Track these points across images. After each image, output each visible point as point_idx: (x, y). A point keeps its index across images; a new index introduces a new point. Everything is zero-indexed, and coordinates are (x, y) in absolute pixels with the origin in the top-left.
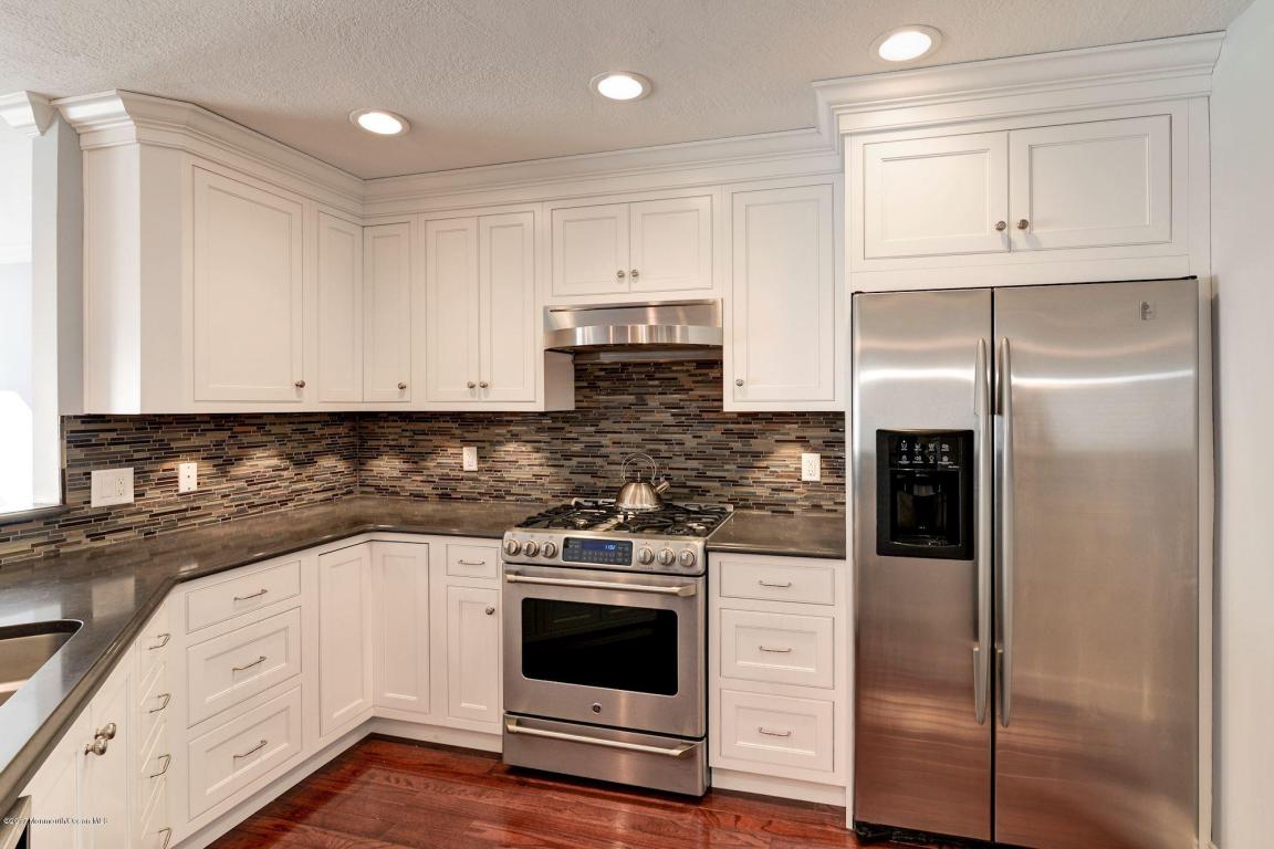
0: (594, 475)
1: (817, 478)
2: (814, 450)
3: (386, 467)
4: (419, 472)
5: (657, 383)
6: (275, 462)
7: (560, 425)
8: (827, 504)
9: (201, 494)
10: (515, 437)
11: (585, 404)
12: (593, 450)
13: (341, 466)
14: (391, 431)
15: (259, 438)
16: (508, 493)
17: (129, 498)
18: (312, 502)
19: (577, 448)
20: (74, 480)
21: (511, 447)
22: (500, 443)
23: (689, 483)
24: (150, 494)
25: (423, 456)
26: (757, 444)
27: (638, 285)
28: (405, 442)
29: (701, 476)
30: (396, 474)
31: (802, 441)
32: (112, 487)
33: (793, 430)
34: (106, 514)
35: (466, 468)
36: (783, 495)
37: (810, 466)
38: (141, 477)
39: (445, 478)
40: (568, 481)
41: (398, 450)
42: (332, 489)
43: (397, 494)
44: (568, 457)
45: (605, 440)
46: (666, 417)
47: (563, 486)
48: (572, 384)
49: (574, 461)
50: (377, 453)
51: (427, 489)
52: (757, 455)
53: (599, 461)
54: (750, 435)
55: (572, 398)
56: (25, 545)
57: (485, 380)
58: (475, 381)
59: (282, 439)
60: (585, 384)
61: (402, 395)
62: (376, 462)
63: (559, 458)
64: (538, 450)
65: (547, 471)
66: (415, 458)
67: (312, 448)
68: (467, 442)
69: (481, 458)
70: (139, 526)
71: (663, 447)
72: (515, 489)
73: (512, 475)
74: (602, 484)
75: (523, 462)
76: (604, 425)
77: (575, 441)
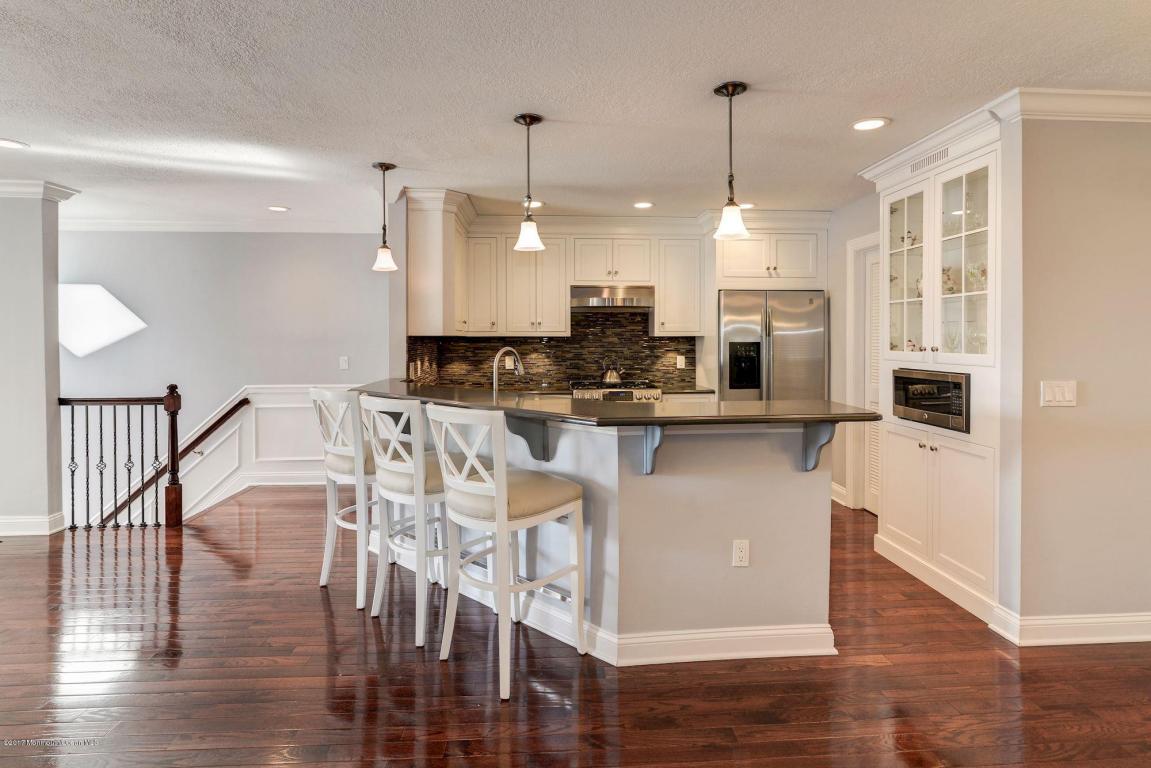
0: (578, 369)
1: (683, 367)
2: (682, 354)
3: (457, 369)
4: (479, 370)
5: (610, 322)
7: (562, 344)
8: (688, 379)
10: (536, 350)
11: (575, 333)
12: (578, 356)
13: (436, 369)
14: (462, 346)
15: (426, 350)
16: (531, 380)
19: (569, 355)
21: (534, 356)
22: (527, 354)
25: (481, 362)
26: (658, 352)
28: (469, 354)
29: (632, 368)
30: (463, 372)
31: (677, 351)
33: (673, 345)
35: (508, 368)
37: (681, 362)
40: (565, 373)
41: (464, 359)
43: (463, 383)
44: (565, 360)
45: (585, 351)
46: (615, 340)
47: (562, 375)
49: (568, 363)
50: (451, 361)
51: (483, 379)
52: (658, 357)
53: (581, 362)
54: (654, 347)
55: (569, 331)
57: (539, 321)
58: (534, 321)
59: (429, 350)
61: (492, 328)
62: (448, 366)
63: (558, 360)
64: (548, 357)
65: (550, 368)
66: (477, 363)
68: (507, 353)
72: (536, 377)
73: (535, 371)
74: (582, 373)
75: (540, 363)
76: (584, 343)
77: (569, 352)
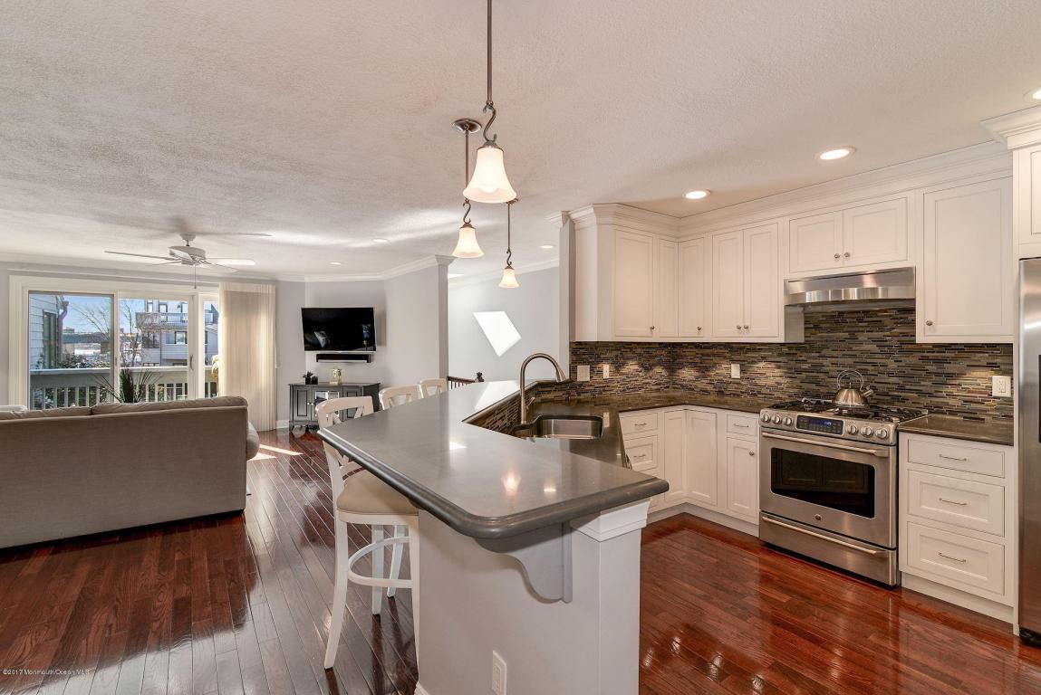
0: (818, 384)
1: (1007, 394)
2: (1005, 373)
3: (687, 374)
4: (705, 377)
5: (866, 324)
6: (636, 367)
7: (795, 352)
9: (611, 380)
10: (764, 359)
11: (812, 339)
12: (817, 368)
13: (664, 373)
14: (689, 353)
15: (630, 355)
16: (759, 393)
17: (588, 378)
18: (651, 390)
19: (805, 366)
20: (573, 368)
21: (762, 364)
22: (754, 362)
23: (890, 393)
24: (595, 377)
25: (707, 369)
26: (949, 368)
27: (851, 261)
28: (697, 360)
29: (901, 388)
30: (692, 378)
31: (992, 366)
32: (583, 373)
33: (984, 358)
34: (582, 385)
35: (733, 376)
36: (974, 406)
37: (1001, 385)
38: (592, 370)
39: (720, 381)
40: (799, 387)
41: (694, 365)
42: (660, 384)
43: (693, 389)
44: (799, 372)
45: (826, 362)
46: (873, 347)
47: (796, 390)
48: (803, 326)
49: (804, 375)
50: (682, 366)
51: (710, 388)
52: (950, 376)
53: (822, 376)
54: (945, 361)
55: (803, 335)
57: (747, 324)
58: (741, 324)
59: (640, 355)
60: (812, 326)
61: (699, 334)
62: (680, 371)
63: (792, 372)
64: (779, 367)
65: (783, 381)
66: (704, 369)
67: (652, 362)
68: (733, 361)
69: (742, 371)
70: (591, 391)
71: (870, 368)
72: (764, 391)
73: (762, 382)
74: (823, 390)
75: (770, 374)
76: (825, 352)
77: (804, 361)
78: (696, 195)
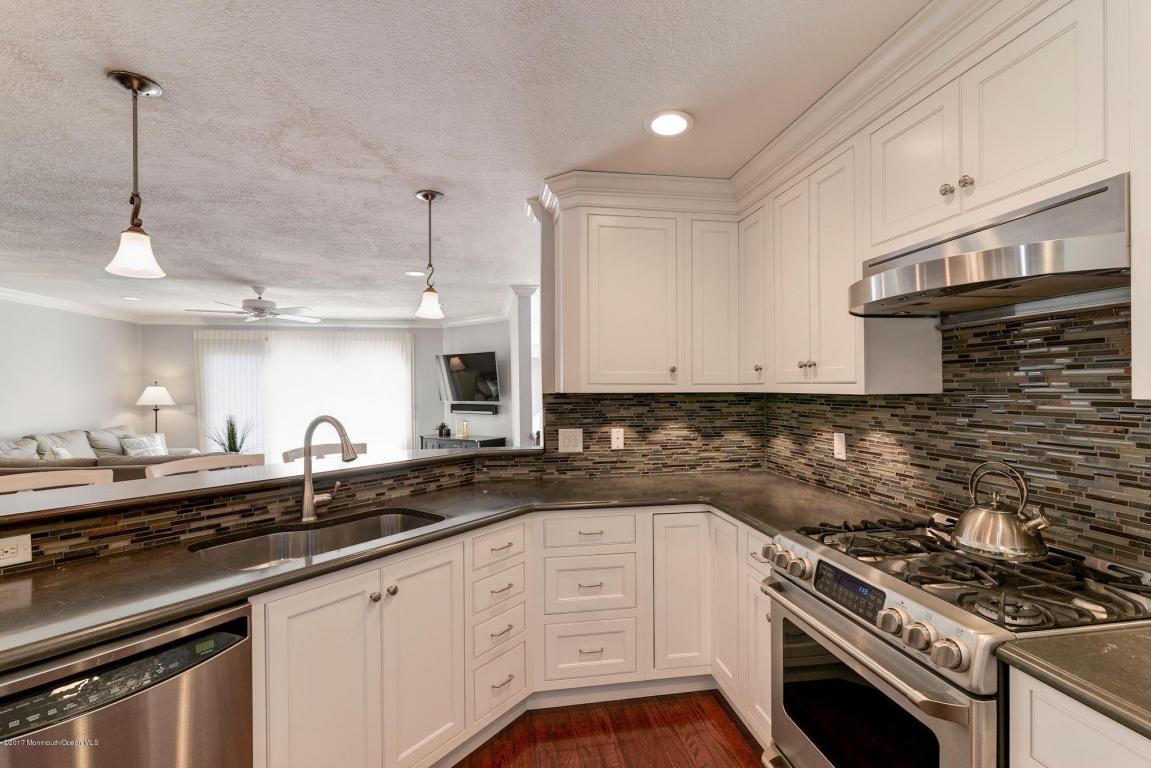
3: (782, 447)
4: (802, 454)
5: (1065, 349)
6: (685, 433)
7: (925, 412)
9: (627, 452)
10: (878, 425)
11: (955, 385)
12: (965, 450)
13: (748, 441)
15: (671, 413)
16: (872, 490)
17: (580, 449)
18: (718, 469)
19: (945, 445)
20: (551, 433)
21: (876, 437)
22: (865, 430)
23: (1126, 529)
24: (592, 448)
25: (805, 438)
27: (978, 195)
28: (794, 423)
30: (789, 454)
32: (571, 441)
34: (567, 457)
35: (837, 456)
38: (587, 435)
39: (821, 463)
40: (934, 488)
41: (790, 431)
42: (739, 461)
43: (789, 473)
44: (935, 457)
45: (983, 437)
47: (929, 494)
48: (939, 359)
49: (943, 463)
50: (776, 433)
51: (808, 473)
55: (940, 377)
56: (525, 471)
57: (814, 359)
59: (691, 415)
60: (955, 357)
61: (760, 376)
62: (776, 441)
63: (923, 454)
64: (901, 444)
65: (912, 471)
66: (801, 439)
67: (718, 423)
68: (838, 427)
69: (849, 447)
70: (587, 469)
71: (1077, 458)
72: (879, 488)
73: (877, 470)
75: (887, 456)
78: (670, 125)
